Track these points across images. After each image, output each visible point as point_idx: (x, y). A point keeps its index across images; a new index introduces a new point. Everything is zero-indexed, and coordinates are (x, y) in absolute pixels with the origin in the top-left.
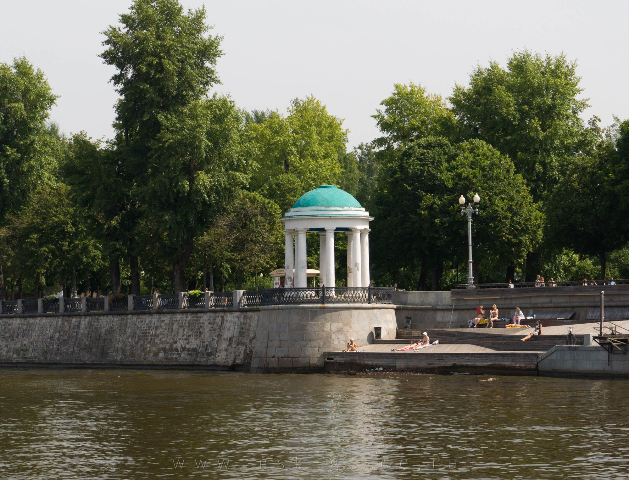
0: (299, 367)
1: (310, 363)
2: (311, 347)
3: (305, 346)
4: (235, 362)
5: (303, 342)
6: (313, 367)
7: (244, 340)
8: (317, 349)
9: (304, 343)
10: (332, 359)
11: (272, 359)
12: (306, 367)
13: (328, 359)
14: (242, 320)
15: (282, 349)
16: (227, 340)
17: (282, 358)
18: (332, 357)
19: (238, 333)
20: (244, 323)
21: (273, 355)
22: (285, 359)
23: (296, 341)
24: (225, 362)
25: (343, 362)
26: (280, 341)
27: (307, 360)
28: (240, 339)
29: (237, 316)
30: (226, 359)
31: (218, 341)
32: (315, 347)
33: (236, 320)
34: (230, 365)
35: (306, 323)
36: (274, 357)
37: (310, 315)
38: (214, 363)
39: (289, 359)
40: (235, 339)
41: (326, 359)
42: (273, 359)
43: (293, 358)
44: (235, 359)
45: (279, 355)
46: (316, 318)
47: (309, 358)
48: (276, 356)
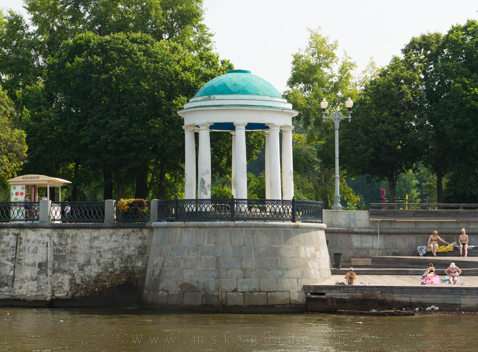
0: (278, 305)
1: (290, 299)
2: (289, 278)
3: (282, 276)
4: (53, 295)
5: (278, 271)
6: (295, 304)
7: (65, 266)
8: (295, 280)
9: (280, 272)
10: (323, 294)
11: (232, 294)
12: (286, 304)
13: (312, 294)
14: (56, 240)
15: (248, 280)
16: (34, 265)
17: (251, 292)
18: (323, 291)
19: (52, 257)
20: (61, 244)
21: (233, 288)
22: (255, 294)
23: (269, 270)
24: (36, 296)
25: (347, 298)
26: (244, 270)
27: (286, 295)
28: (56, 265)
29: (48, 234)
30: (38, 291)
31: (14, 267)
32: (294, 278)
33: (47, 239)
34: (48, 299)
35: (278, 246)
36: (235, 291)
37: (282, 235)
38: (12, 296)
39: (262, 293)
40: (50, 265)
41: (309, 294)
42: (235, 294)
43: (268, 292)
44: (53, 291)
45: (246, 288)
46: (290, 240)
47: (288, 293)
48: (239, 290)
